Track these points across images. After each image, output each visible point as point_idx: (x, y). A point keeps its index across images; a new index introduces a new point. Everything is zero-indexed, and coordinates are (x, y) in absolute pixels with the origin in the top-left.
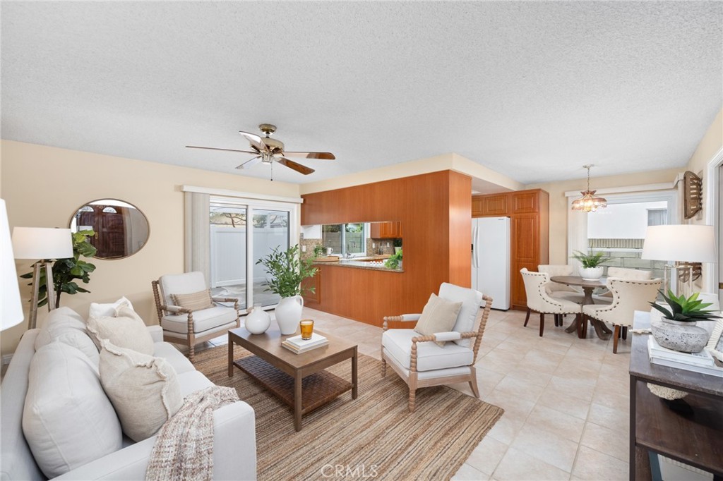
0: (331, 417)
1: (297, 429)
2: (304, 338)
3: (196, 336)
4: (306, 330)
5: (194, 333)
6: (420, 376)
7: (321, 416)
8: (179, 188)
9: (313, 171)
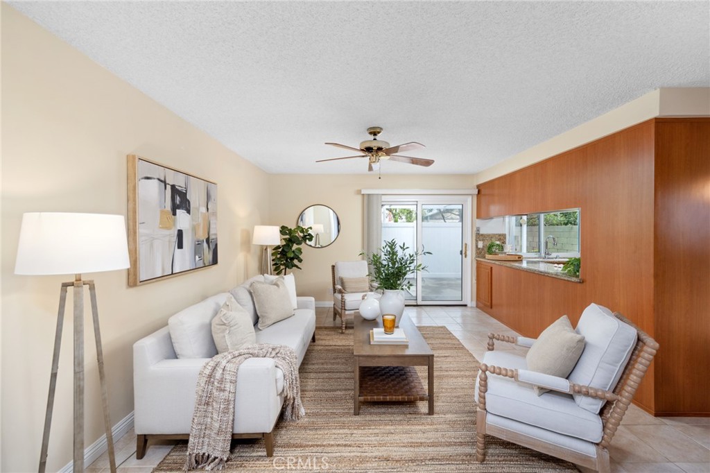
0: (392, 418)
1: (357, 413)
2: (386, 332)
3: (347, 312)
4: (389, 325)
5: (345, 309)
6: (490, 419)
7: (384, 413)
8: (359, 192)
9: (433, 161)
